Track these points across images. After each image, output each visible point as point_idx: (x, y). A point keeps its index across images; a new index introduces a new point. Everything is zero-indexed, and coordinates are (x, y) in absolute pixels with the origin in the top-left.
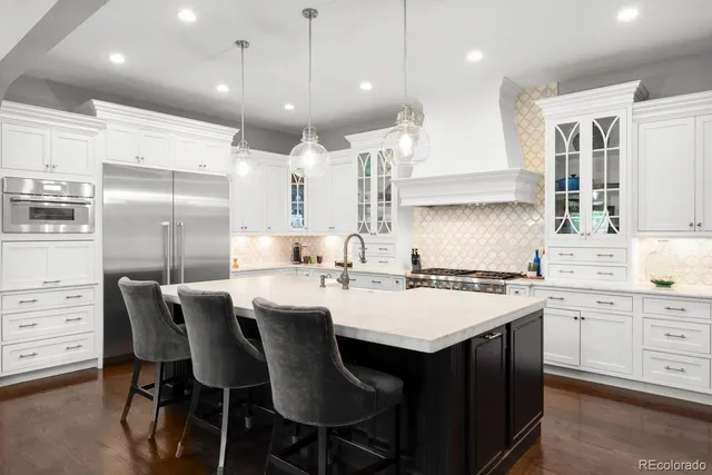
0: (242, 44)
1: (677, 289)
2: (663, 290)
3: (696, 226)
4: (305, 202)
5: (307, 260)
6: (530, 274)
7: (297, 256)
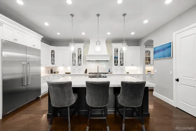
0: (72, 15)
1: (129, 74)
2: (128, 74)
3: (132, 65)
4: (55, 58)
5: (55, 73)
6: (109, 73)
7: (52, 72)
